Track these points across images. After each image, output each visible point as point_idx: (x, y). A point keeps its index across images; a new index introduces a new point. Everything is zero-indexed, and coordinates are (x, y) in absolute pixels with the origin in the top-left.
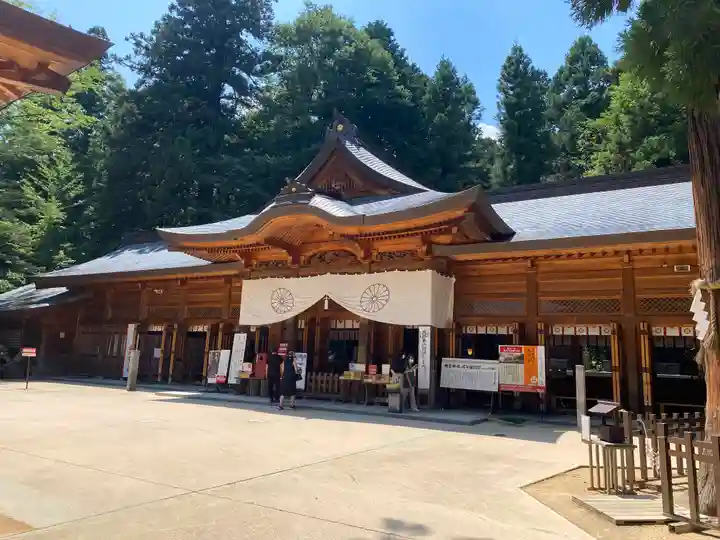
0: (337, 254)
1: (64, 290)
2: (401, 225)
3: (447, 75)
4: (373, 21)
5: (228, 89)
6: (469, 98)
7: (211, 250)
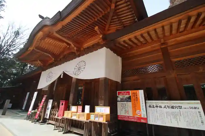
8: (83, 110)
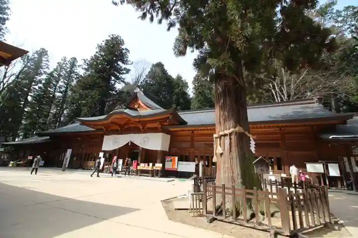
0: (135, 128)
1: (48, 137)
2: (152, 119)
3: (179, 78)
4: (158, 62)
5: (113, 78)
6: (185, 85)
7: (94, 125)
8: (148, 165)
